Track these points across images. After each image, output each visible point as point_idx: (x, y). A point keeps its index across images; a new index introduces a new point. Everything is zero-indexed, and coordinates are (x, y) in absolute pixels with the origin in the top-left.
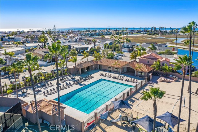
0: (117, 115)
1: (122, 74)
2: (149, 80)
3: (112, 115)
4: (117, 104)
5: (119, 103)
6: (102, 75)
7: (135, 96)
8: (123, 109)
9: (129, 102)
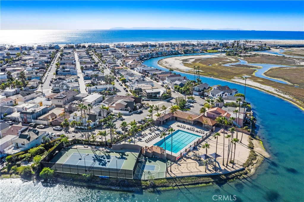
0: (191, 154)
1: (193, 125)
2: (212, 131)
3: (188, 154)
4: (192, 148)
5: (193, 148)
6: (179, 126)
7: (201, 144)
8: (194, 151)
9: (198, 147)
